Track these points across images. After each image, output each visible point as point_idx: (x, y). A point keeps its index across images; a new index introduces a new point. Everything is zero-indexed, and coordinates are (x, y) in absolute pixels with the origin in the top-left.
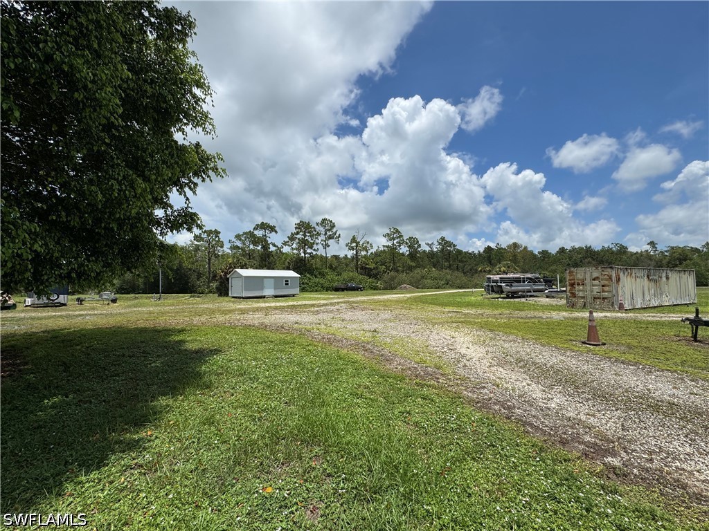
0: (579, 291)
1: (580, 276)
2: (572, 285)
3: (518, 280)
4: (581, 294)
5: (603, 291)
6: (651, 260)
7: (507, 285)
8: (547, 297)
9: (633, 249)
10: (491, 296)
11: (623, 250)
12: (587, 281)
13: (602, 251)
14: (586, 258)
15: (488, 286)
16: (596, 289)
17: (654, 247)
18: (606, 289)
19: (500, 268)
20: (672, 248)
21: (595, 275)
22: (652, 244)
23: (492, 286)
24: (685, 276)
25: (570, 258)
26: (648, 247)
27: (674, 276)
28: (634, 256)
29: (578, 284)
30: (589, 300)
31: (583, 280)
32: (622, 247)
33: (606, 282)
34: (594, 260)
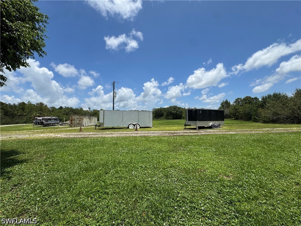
0: (73, 122)
1: (74, 118)
2: (71, 121)
3: (50, 119)
4: (74, 123)
5: (80, 122)
6: (89, 113)
7: (46, 121)
8: (61, 125)
9: (84, 109)
10: (38, 126)
11: (82, 109)
12: (76, 119)
13: (75, 109)
14: (71, 111)
15: (36, 122)
16: (78, 121)
17: (90, 109)
18: (80, 121)
19: (36, 114)
20: (94, 110)
21: (78, 118)
22: (89, 108)
23: (38, 122)
24: (95, 118)
25: (65, 111)
26: (88, 109)
27: (94, 118)
28: (84, 112)
29: (73, 120)
30: (76, 125)
31: (75, 119)
32: (81, 108)
33: (80, 120)
34: (73, 112)
